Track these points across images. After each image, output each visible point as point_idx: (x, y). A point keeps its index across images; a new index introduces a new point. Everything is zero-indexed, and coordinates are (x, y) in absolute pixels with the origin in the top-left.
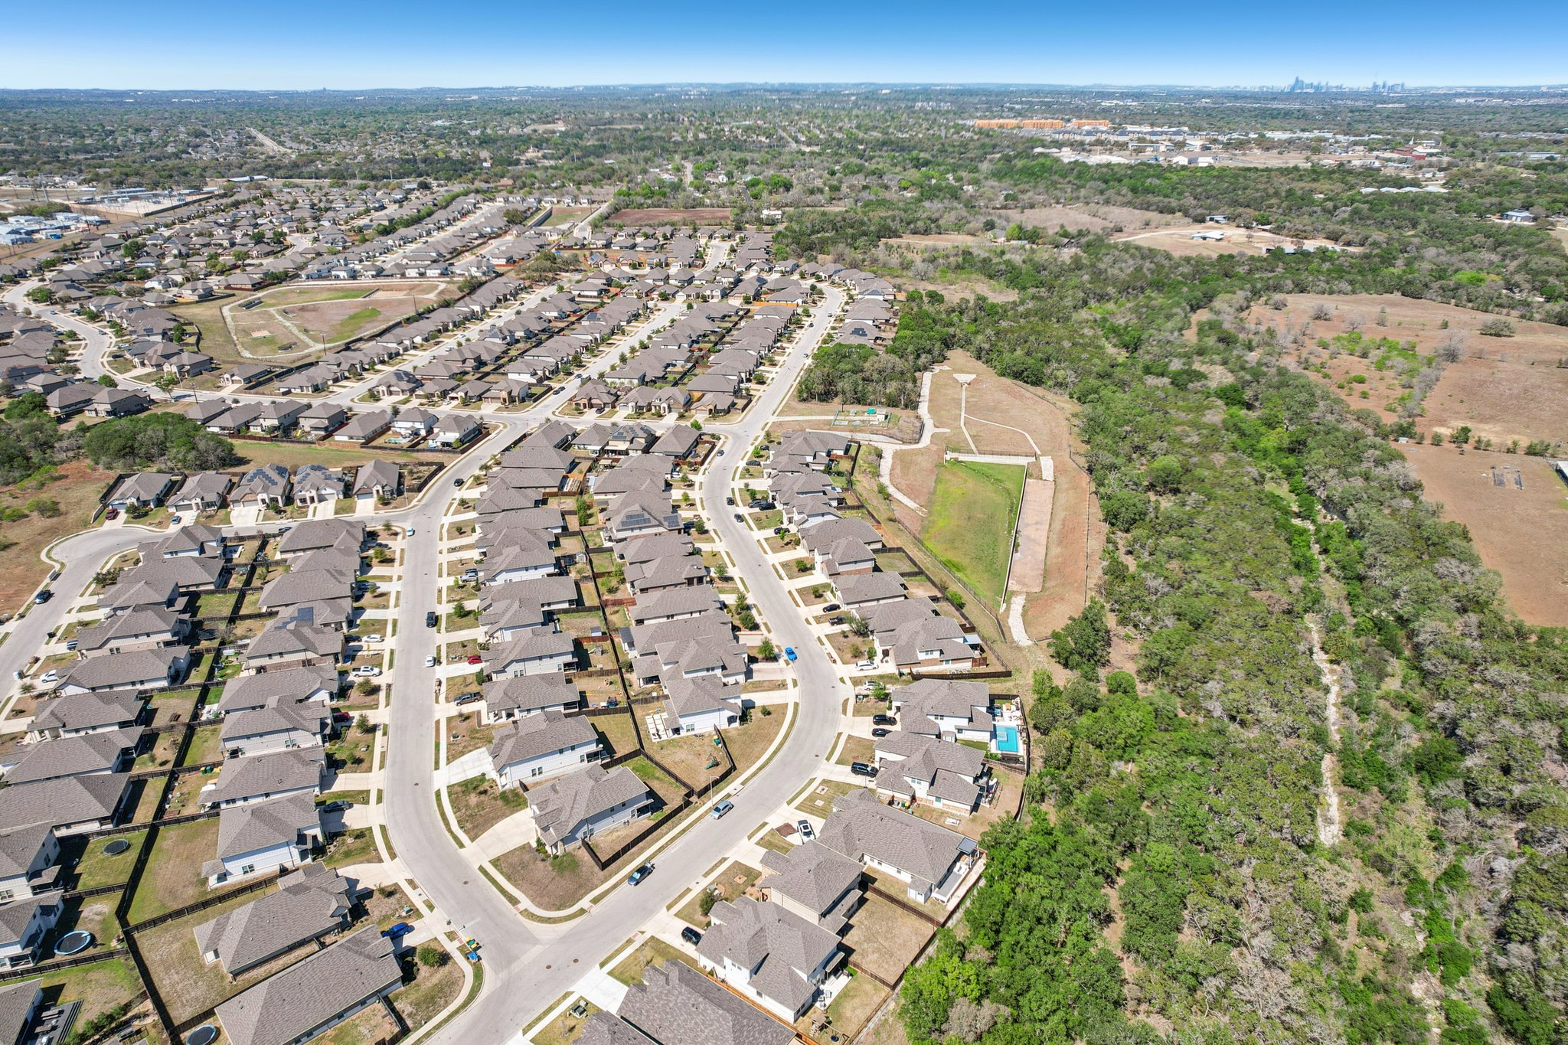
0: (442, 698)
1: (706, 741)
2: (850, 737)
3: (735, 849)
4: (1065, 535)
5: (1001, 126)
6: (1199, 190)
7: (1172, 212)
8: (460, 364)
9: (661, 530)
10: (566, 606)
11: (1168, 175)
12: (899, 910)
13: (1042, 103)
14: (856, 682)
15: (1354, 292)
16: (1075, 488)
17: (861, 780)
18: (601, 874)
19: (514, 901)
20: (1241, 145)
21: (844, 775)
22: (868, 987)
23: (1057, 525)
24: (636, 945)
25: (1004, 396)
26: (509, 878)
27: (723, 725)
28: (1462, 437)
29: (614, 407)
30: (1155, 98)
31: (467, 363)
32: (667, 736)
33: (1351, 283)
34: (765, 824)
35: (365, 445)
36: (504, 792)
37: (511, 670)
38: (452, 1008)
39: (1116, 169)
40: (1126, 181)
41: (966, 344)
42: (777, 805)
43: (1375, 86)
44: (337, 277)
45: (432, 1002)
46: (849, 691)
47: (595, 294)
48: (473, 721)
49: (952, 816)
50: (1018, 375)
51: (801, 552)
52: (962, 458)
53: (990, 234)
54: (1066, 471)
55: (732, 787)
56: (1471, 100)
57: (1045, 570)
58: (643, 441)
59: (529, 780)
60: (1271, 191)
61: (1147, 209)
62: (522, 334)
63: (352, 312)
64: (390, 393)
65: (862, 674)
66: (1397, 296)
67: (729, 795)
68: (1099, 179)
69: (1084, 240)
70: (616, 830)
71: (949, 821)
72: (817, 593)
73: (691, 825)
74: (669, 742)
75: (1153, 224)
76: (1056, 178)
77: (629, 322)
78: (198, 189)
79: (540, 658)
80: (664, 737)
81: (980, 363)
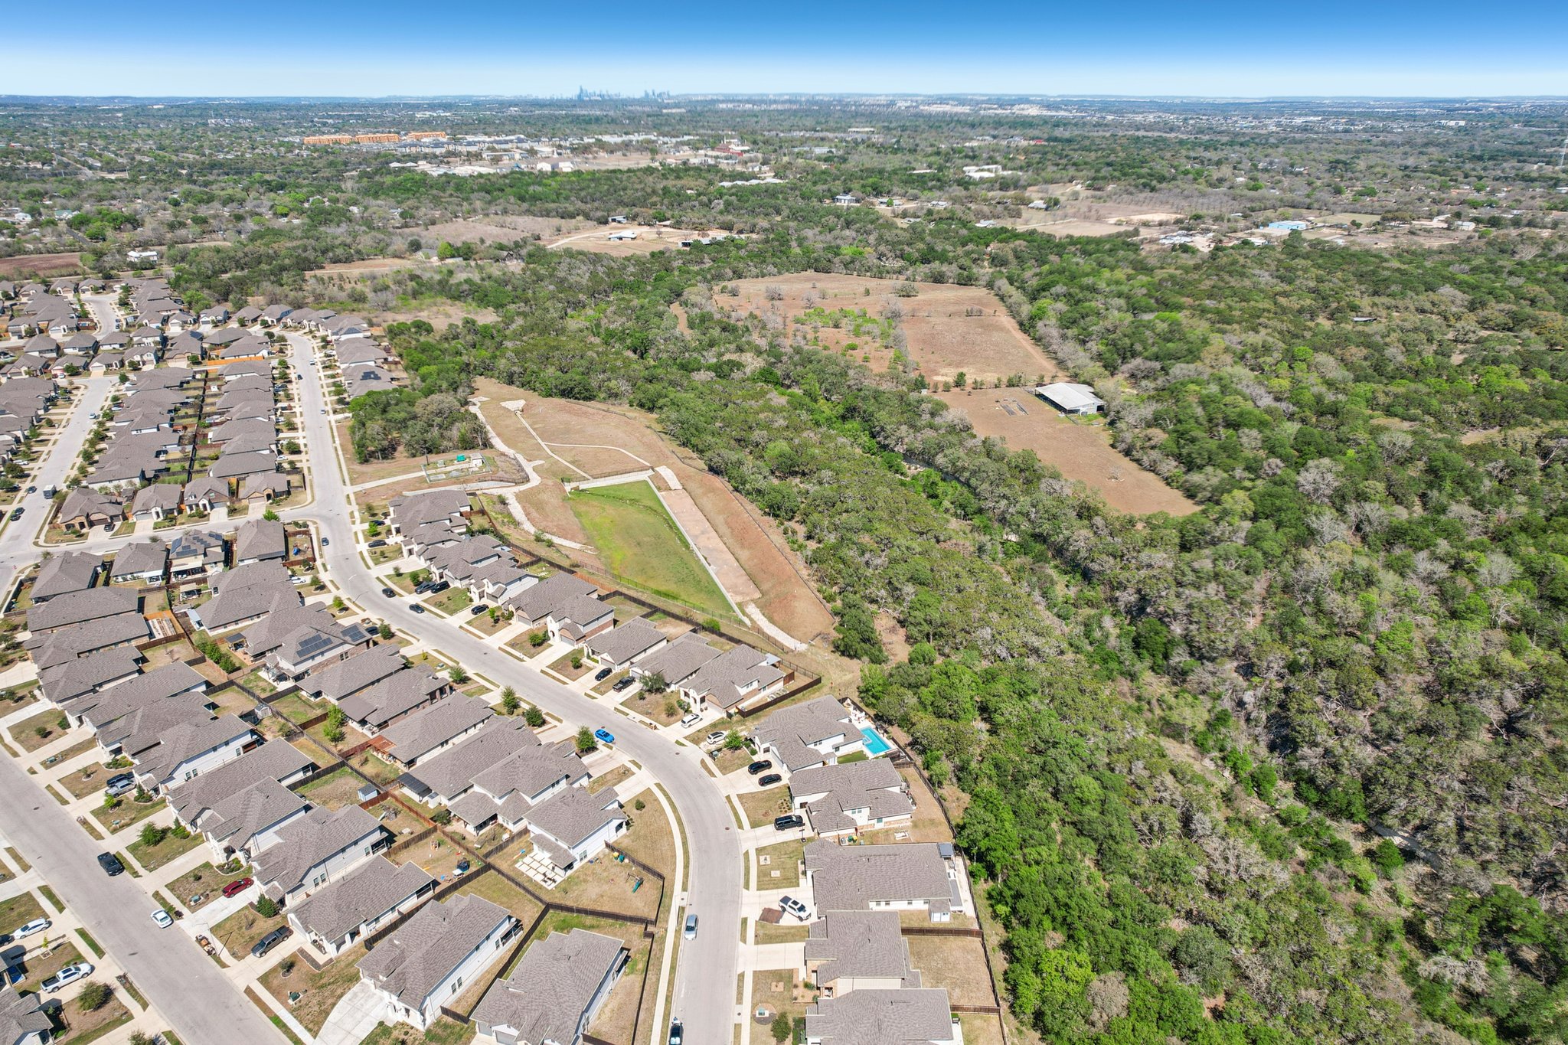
0: (225, 955)
1: (606, 862)
2: (741, 796)
3: (741, 960)
4: (739, 537)
5: (337, 142)
6: (583, 194)
7: (572, 216)
9: (346, 647)
10: (300, 776)
11: (549, 182)
12: (936, 939)
13: (358, 117)
14: (696, 739)
15: (780, 273)
16: (713, 490)
17: (792, 834)
20: (586, 149)
21: (770, 835)
22: (978, 1023)
23: (723, 529)
25: (566, 417)
27: (613, 837)
28: (959, 382)
29: (127, 518)
30: (466, 108)
32: (560, 876)
33: (775, 265)
34: (745, 921)
36: (428, 1031)
37: (309, 880)
39: (493, 179)
40: (508, 190)
41: (486, 370)
42: (738, 895)
43: (647, 94)
46: (696, 754)
48: (304, 966)
49: (897, 830)
50: (567, 393)
51: (518, 627)
52: (583, 486)
53: (420, 255)
54: (689, 477)
55: (678, 899)
56: (730, 106)
57: (749, 575)
58: (219, 550)
59: (450, 1001)
60: (649, 190)
61: (548, 216)
65: (694, 729)
66: (810, 273)
67: (682, 909)
68: (479, 190)
69: (524, 252)
70: (604, 1005)
71: (899, 836)
72: (574, 664)
74: (568, 881)
75: (564, 230)
76: (435, 192)
77: (46, 409)
79: (343, 850)
80: (559, 880)
81: (513, 388)
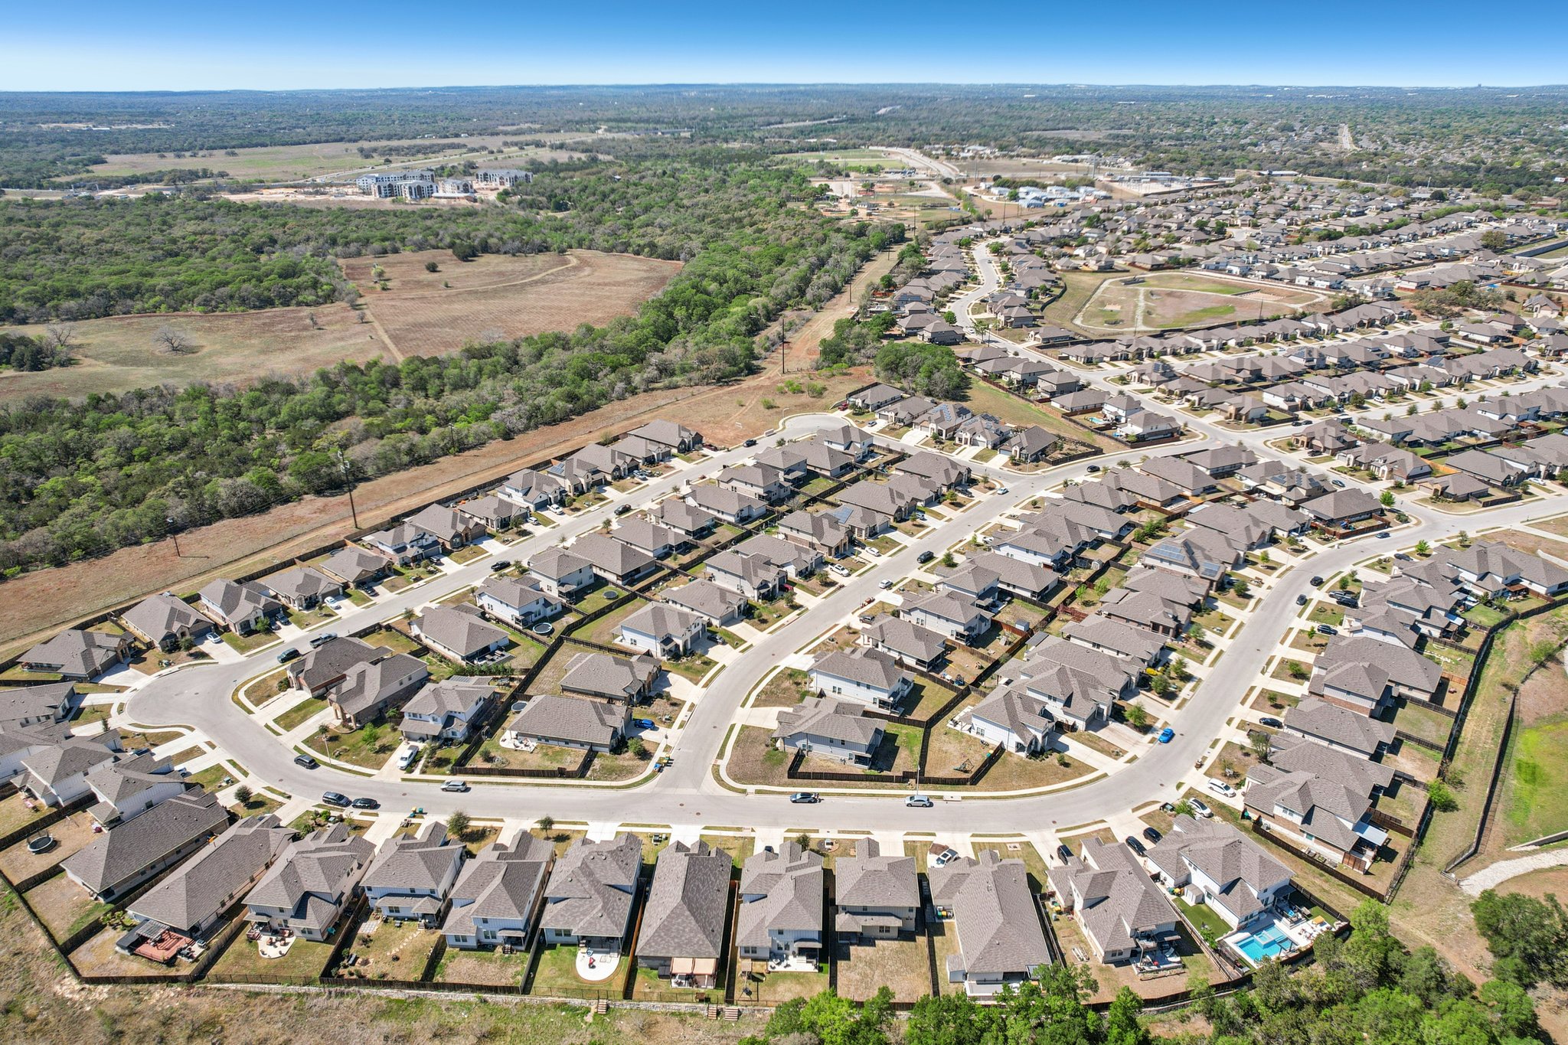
0: (859, 612)
1: (981, 748)
2: (1108, 830)
3: (886, 832)
8: (1234, 372)
9: (1192, 573)
14: (1188, 793)
18: (786, 779)
19: (721, 755)
22: (819, 989)
24: (738, 834)
26: (737, 742)
27: (1011, 747)
29: (1334, 454)
31: (1241, 374)
34: (931, 834)
35: (1066, 416)
36: (806, 690)
37: (916, 614)
38: (614, 783)
42: (962, 830)
44: (1230, 272)
45: (609, 773)
46: (1168, 797)
47: (1487, 340)
48: (855, 637)
55: (953, 793)
59: (829, 692)
62: (1335, 361)
63: (1208, 305)
64: (1141, 381)
65: (1208, 792)
67: (941, 797)
70: (831, 760)
72: (1278, 702)
73: (884, 796)
77: (1486, 377)
78: (1214, 177)
79: (939, 617)
